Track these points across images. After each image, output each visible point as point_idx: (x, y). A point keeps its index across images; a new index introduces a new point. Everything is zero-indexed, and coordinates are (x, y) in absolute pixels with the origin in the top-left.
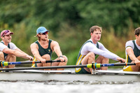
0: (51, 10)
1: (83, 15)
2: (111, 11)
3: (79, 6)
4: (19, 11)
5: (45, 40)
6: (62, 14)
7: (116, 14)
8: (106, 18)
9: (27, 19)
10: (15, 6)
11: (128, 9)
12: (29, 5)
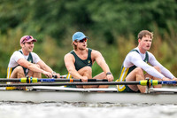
0: (55, 12)
1: (95, 18)
2: (130, 13)
3: (90, 7)
4: (14, 13)
5: (82, 49)
6: (68, 17)
7: (137, 17)
8: (125, 22)
9: (25, 24)
10: (9, 6)
11: (152, 11)
12: (26, 5)
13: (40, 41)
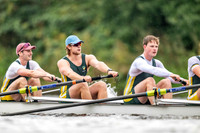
13: (110, 47)
